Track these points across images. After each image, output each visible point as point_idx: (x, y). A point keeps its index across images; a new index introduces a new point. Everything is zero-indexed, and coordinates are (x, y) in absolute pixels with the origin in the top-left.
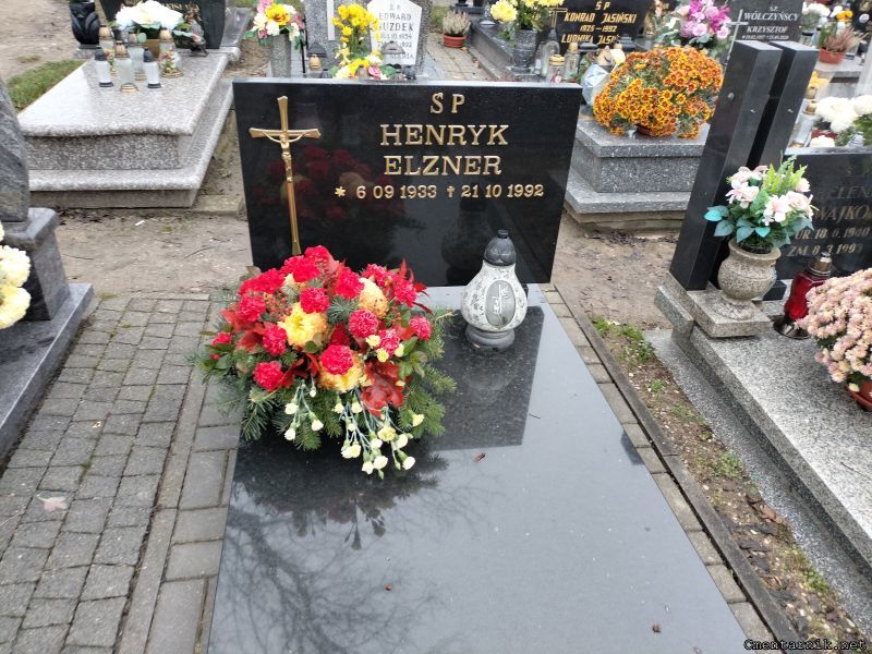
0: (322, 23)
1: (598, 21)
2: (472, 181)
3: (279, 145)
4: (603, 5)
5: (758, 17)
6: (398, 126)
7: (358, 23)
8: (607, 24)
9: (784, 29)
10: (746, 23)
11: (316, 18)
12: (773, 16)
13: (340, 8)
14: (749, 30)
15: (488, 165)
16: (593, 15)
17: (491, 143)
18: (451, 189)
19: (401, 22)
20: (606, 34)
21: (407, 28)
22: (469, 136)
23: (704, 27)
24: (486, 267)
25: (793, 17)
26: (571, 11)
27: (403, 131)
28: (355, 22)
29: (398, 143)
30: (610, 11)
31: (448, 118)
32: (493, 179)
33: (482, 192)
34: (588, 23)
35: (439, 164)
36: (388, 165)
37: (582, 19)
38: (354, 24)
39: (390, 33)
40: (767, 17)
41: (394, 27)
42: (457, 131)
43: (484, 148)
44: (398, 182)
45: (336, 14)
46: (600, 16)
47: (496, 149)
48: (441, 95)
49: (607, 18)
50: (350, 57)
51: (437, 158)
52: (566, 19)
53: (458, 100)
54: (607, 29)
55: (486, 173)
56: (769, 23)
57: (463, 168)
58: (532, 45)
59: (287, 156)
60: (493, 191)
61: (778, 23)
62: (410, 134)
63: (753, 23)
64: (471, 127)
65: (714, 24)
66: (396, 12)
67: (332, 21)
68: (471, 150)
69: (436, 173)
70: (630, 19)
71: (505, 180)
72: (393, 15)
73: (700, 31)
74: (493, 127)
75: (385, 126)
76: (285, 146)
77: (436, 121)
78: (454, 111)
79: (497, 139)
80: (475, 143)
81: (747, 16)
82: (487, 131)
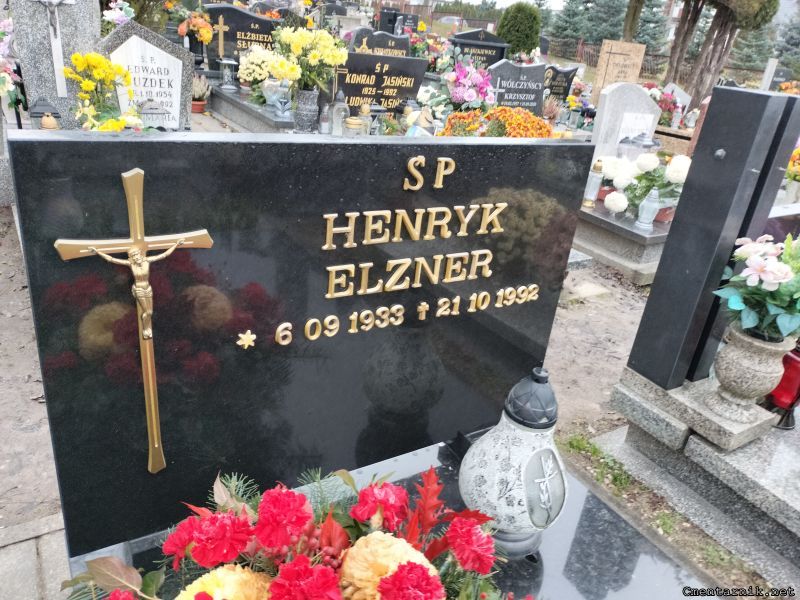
0: (46, 75)
1: (378, 84)
2: (453, 291)
3: (128, 269)
4: (382, 67)
5: (512, 85)
6: (353, 215)
7: (102, 76)
8: (387, 87)
9: (533, 97)
10: (503, 91)
11: (36, 68)
12: (523, 85)
13: (73, 57)
14: (506, 96)
15: (476, 264)
16: (373, 77)
17: (482, 231)
18: (424, 307)
19: (156, 77)
20: (387, 98)
21: (165, 84)
22: (455, 223)
23: (473, 92)
25: (538, 86)
26: (351, 72)
27: (361, 222)
28: (97, 74)
29: (350, 244)
30: (389, 74)
31: (429, 196)
33: (464, 305)
34: (369, 86)
35: (410, 272)
36: (334, 281)
37: (363, 82)
38: (97, 77)
39: (144, 90)
40: (519, 85)
41: (149, 82)
42: (440, 217)
43: (473, 241)
45: (68, 63)
46: (380, 78)
47: (488, 239)
48: (421, 159)
49: (387, 81)
50: (97, 118)
51: (407, 262)
52: (347, 80)
53: (445, 168)
54: (387, 92)
55: (473, 276)
56: (520, 91)
57: (443, 273)
58: (315, 107)
59: (143, 290)
60: (479, 301)
61: (528, 91)
62: (370, 227)
63: (509, 91)
64: (459, 208)
65: (480, 90)
66: (150, 66)
67: (61, 71)
68: (456, 244)
69: (405, 285)
70: (408, 83)
71: (494, 284)
72: (145, 69)
73: (470, 96)
74: (488, 206)
75: (331, 217)
76: (141, 268)
77: (408, 201)
78: (439, 184)
79: (491, 225)
80: (463, 233)
81: (504, 84)
82: (481, 212)
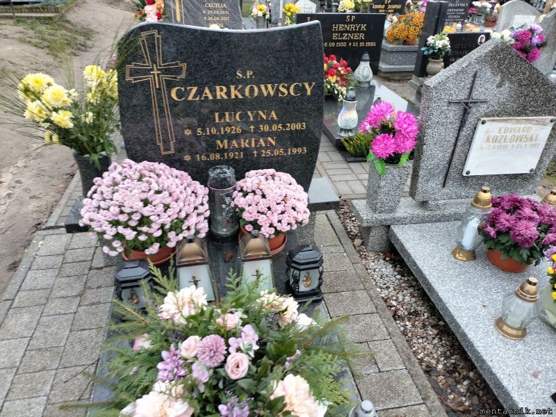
0: (277, 11)
2: (356, 41)
5: (451, 5)
6: (337, 25)
8: (390, 9)
9: (462, 10)
11: (275, 10)
12: (457, 5)
13: (285, 6)
15: (361, 36)
16: (384, 5)
18: (350, 44)
22: (356, 28)
24: (362, 63)
25: (466, 5)
26: (375, 4)
28: (292, 10)
29: (337, 30)
30: (390, 4)
31: (350, 23)
32: (362, 41)
33: (359, 44)
34: (382, 9)
35: (347, 36)
36: (334, 36)
37: (380, 7)
40: (455, 5)
42: (353, 27)
43: (360, 32)
44: (336, 41)
46: (386, 6)
47: (363, 32)
48: (349, 16)
49: (390, 7)
51: (347, 34)
52: (373, 7)
53: (353, 18)
54: (390, 11)
55: (360, 39)
56: (456, 8)
57: (354, 37)
60: (362, 44)
61: (460, 7)
62: (340, 27)
64: (357, 25)
67: (282, 10)
68: (356, 32)
69: (346, 39)
70: (399, 7)
71: (365, 41)
75: (334, 25)
77: (347, 23)
78: (352, 21)
79: (363, 29)
80: (357, 30)
82: (361, 26)
